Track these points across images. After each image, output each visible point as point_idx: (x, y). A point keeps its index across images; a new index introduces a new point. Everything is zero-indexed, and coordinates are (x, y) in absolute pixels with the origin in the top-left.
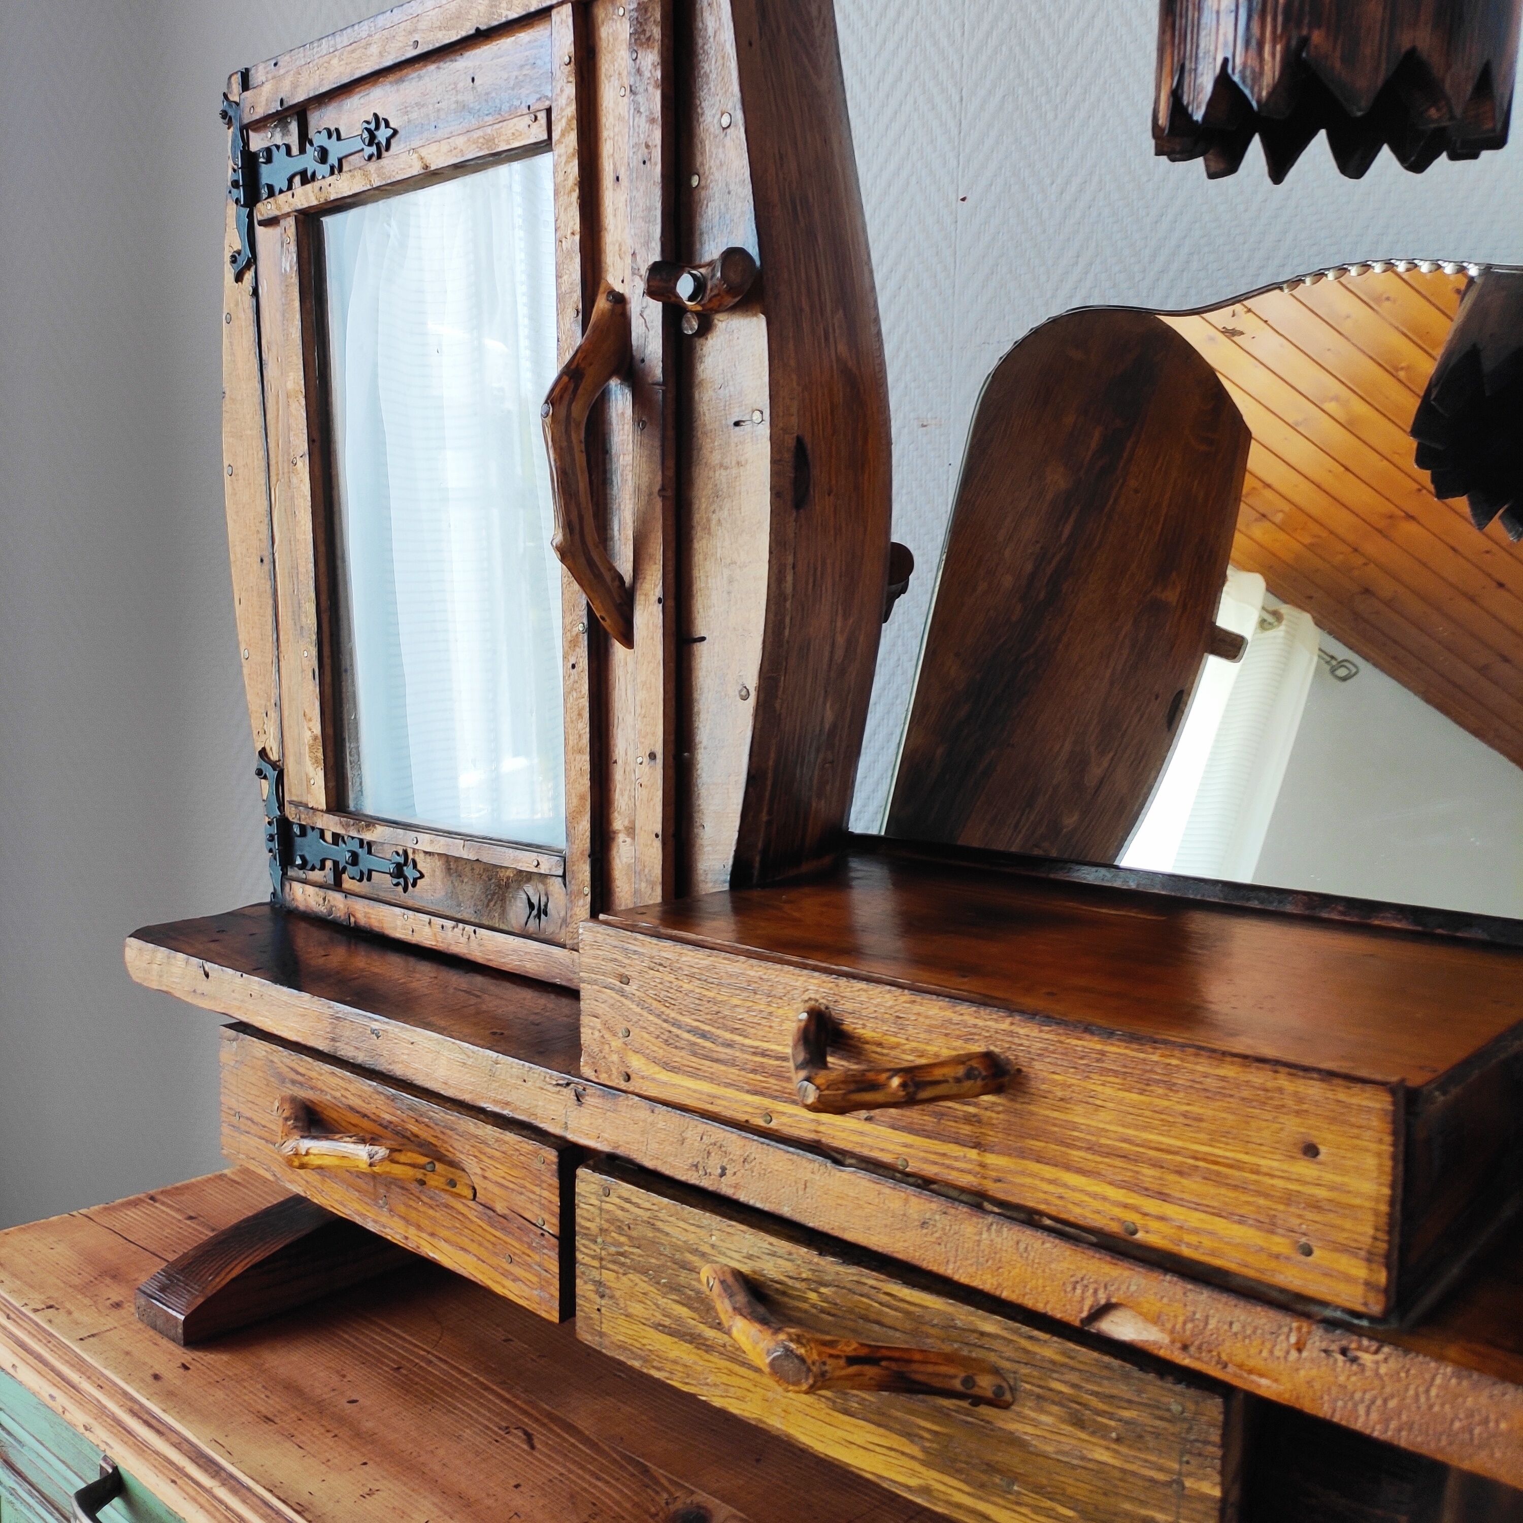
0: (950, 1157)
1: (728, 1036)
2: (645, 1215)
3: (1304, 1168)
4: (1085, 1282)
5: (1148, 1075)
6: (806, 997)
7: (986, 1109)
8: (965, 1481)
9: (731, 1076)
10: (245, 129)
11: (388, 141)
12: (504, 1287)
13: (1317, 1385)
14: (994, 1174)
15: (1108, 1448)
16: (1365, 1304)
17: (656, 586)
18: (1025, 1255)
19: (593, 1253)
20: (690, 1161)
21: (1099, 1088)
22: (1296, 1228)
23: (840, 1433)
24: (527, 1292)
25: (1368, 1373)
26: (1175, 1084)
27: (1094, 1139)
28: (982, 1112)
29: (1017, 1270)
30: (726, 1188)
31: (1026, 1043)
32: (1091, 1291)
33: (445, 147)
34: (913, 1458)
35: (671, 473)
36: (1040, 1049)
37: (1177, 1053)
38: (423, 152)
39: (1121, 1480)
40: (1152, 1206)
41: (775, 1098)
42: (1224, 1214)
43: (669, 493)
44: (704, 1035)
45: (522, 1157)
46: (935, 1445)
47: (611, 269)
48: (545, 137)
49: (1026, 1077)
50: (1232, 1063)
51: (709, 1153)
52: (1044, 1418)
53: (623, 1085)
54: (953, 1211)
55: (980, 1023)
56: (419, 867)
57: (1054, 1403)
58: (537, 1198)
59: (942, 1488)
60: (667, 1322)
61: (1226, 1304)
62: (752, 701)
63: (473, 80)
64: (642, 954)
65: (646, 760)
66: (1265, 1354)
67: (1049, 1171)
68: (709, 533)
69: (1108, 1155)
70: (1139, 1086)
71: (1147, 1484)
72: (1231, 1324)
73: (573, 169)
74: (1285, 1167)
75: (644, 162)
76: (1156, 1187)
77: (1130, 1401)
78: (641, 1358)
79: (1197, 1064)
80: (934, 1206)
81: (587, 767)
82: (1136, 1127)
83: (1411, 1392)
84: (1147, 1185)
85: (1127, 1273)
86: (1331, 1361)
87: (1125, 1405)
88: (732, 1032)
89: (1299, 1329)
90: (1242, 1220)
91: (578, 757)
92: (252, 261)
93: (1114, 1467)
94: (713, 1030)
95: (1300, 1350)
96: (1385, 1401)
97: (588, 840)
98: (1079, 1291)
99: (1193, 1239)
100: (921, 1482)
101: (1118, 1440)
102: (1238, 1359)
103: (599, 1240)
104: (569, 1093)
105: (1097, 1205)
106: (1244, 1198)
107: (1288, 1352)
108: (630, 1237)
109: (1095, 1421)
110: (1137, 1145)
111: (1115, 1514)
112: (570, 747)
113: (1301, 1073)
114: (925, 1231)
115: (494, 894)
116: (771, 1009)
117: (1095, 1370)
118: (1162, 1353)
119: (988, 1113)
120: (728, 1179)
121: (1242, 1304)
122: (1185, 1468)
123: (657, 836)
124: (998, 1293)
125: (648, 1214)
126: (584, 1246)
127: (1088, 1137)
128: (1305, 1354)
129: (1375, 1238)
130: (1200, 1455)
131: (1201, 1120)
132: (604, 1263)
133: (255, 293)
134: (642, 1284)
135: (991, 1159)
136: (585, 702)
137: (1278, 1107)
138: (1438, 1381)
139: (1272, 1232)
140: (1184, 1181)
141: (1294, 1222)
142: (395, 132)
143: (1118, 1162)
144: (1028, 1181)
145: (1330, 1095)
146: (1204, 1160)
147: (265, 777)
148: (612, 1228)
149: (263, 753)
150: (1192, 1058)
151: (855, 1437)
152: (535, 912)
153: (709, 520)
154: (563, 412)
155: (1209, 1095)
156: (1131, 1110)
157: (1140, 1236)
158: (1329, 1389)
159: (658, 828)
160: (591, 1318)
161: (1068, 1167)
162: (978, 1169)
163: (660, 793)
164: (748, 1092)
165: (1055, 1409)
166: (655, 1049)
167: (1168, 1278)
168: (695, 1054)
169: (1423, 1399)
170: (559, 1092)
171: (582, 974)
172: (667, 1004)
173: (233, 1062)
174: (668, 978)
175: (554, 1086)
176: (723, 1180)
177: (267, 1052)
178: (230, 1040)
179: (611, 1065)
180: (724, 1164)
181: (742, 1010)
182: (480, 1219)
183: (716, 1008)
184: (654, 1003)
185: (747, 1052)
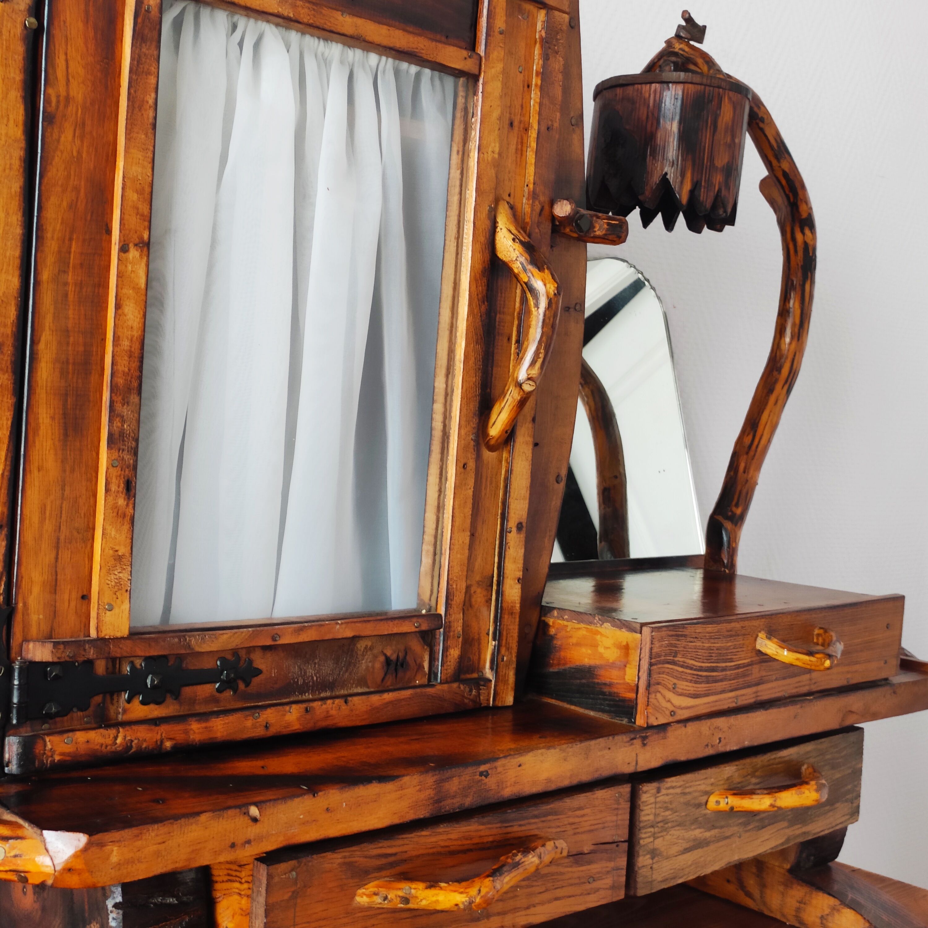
0: (801, 682)
1: (724, 665)
2: (680, 791)
3: (887, 634)
8: (800, 823)
12: (587, 902)
13: (889, 707)
14: (813, 681)
19: (650, 834)
20: (705, 744)
21: (845, 628)
25: (898, 695)
30: (721, 748)
34: (785, 828)
39: (841, 781)
40: (854, 668)
41: (742, 688)
42: (870, 660)
44: (714, 670)
45: (607, 802)
47: (501, 184)
51: (713, 734)
53: (671, 719)
56: (255, 665)
58: (615, 823)
59: (793, 833)
60: (688, 845)
61: (871, 693)
62: (562, 484)
64: (686, 635)
65: (514, 530)
66: (879, 704)
70: (855, 622)
71: (848, 777)
74: (883, 635)
76: (855, 660)
78: (673, 878)
80: (797, 708)
82: (853, 639)
83: (905, 695)
86: (891, 696)
88: (726, 662)
90: (874, 660)
94: (718, 664)
95: (885, 698)
96: (901, 702)
98: (839, 714)
100: (786, 837)
102: (873, 712)
104: (638, 741)
105: (841, 677)
106: (875, 652)
107: (883, 701)
108: (672, 809)
112: (456, 527)
114: (795, 721)
115: (350, 664)
116: (744, 642)
120: (723, 742)
122: (856, 761)
123: (519, 580)
125: (681, 788)
126: (644, 833)
130: (859, 754)
131: (867, 628)
132: (656, 835)
134: (677, 833)
138: (909, 688)
139: (879, 660)
141: (884, 653)
144: (823, 678)
148: (662, 810)
152: (392, 668)
159: (520, 575)
160: (646, 876)
163: (523, 550)
166: (689, 688)
168: (708, 682)
169: (907, 697)
170: (632, 744)
171: (653, 661)
172: (697, 660)
173: (290, 894)
174: (699, 644)
175: (628, 742)
176: (720, 745)
177: (345, 857)
178: (285, 874)
179: (665, 710)
180: (720, 736)
181: (732, 647)
182: (571, 866)
183: (720, 652)
184: (690, 662)
185: (732, 670)
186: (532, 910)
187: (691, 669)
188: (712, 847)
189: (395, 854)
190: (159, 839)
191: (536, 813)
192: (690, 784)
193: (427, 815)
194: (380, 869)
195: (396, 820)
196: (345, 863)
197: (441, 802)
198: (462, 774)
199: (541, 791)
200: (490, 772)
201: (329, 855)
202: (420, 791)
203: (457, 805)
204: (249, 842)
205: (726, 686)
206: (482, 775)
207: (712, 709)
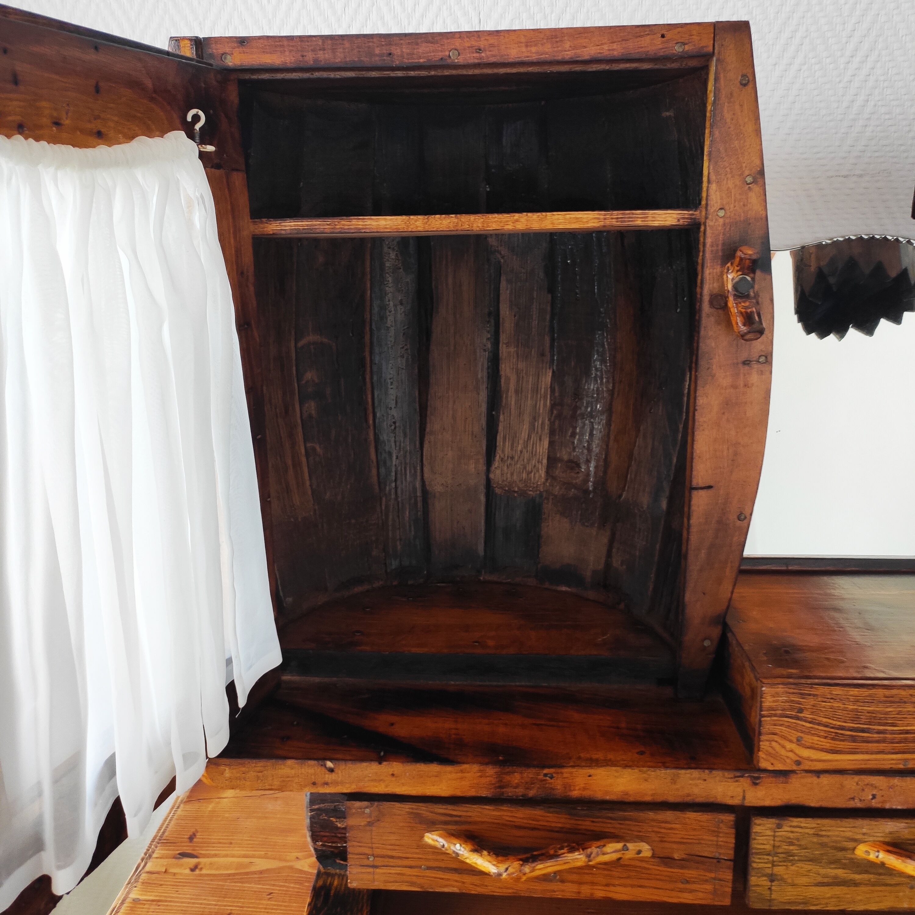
1: (881, 728)
2: (811, 832)
9: (881, 748)
12: (679, 898)
19: (766, 861)
20: (848, 796)
24: (701, 895)
30: (875, 804)
44: (863, 731)
45: (702, 823)
51: (863, 790)
53: (795, 768)
58: (715, 843)
60: (826, 880)
64: (817, 695)
78: (803, 903)
88: (884, 726)
94: (871, 727)
103: (772, 853)
104: (747, 780)
108: (800, 845)
120: (879, 798)
125: (815, 830)
126: (758, 859)
132: (775, 863)
134: (807, 866)
148: (784, 844)
160: (762, 894)
164: (893, 753)
166: (822, 743)
168: (854, 741)
170: (737, 781)
171: (762, 713)
172: (835, 719)
173: (365, 823)
174: (836, 705)
175: (731, 778)
176: (873, 801)
177: (412, 809)
178: (361, 809)
179: (785, 758)
180: (874, 793)
181: (893, 713)
182: (658, 866)
183: (874, 715)
184: (825, 720)
185: (894, 734)
186: (612, 888)
187: (826, 726)
188: (863, 888)
189: (460, 816)
190: (258, 769)
191: (610, 815)
192: (829, 828)
193: (490, 796)
194: (446, 823)
195: (458, 793)
196: (412, 813)
197: (503, 788)
198: (523, 772)
199: (616, 800)
200: (554, 775)
201: (397, 805)
202: (481, 777)
203: (520, 794)
204: (326, 784)
205: (885, 748)
206: (545, 775)
207: (863, 766)
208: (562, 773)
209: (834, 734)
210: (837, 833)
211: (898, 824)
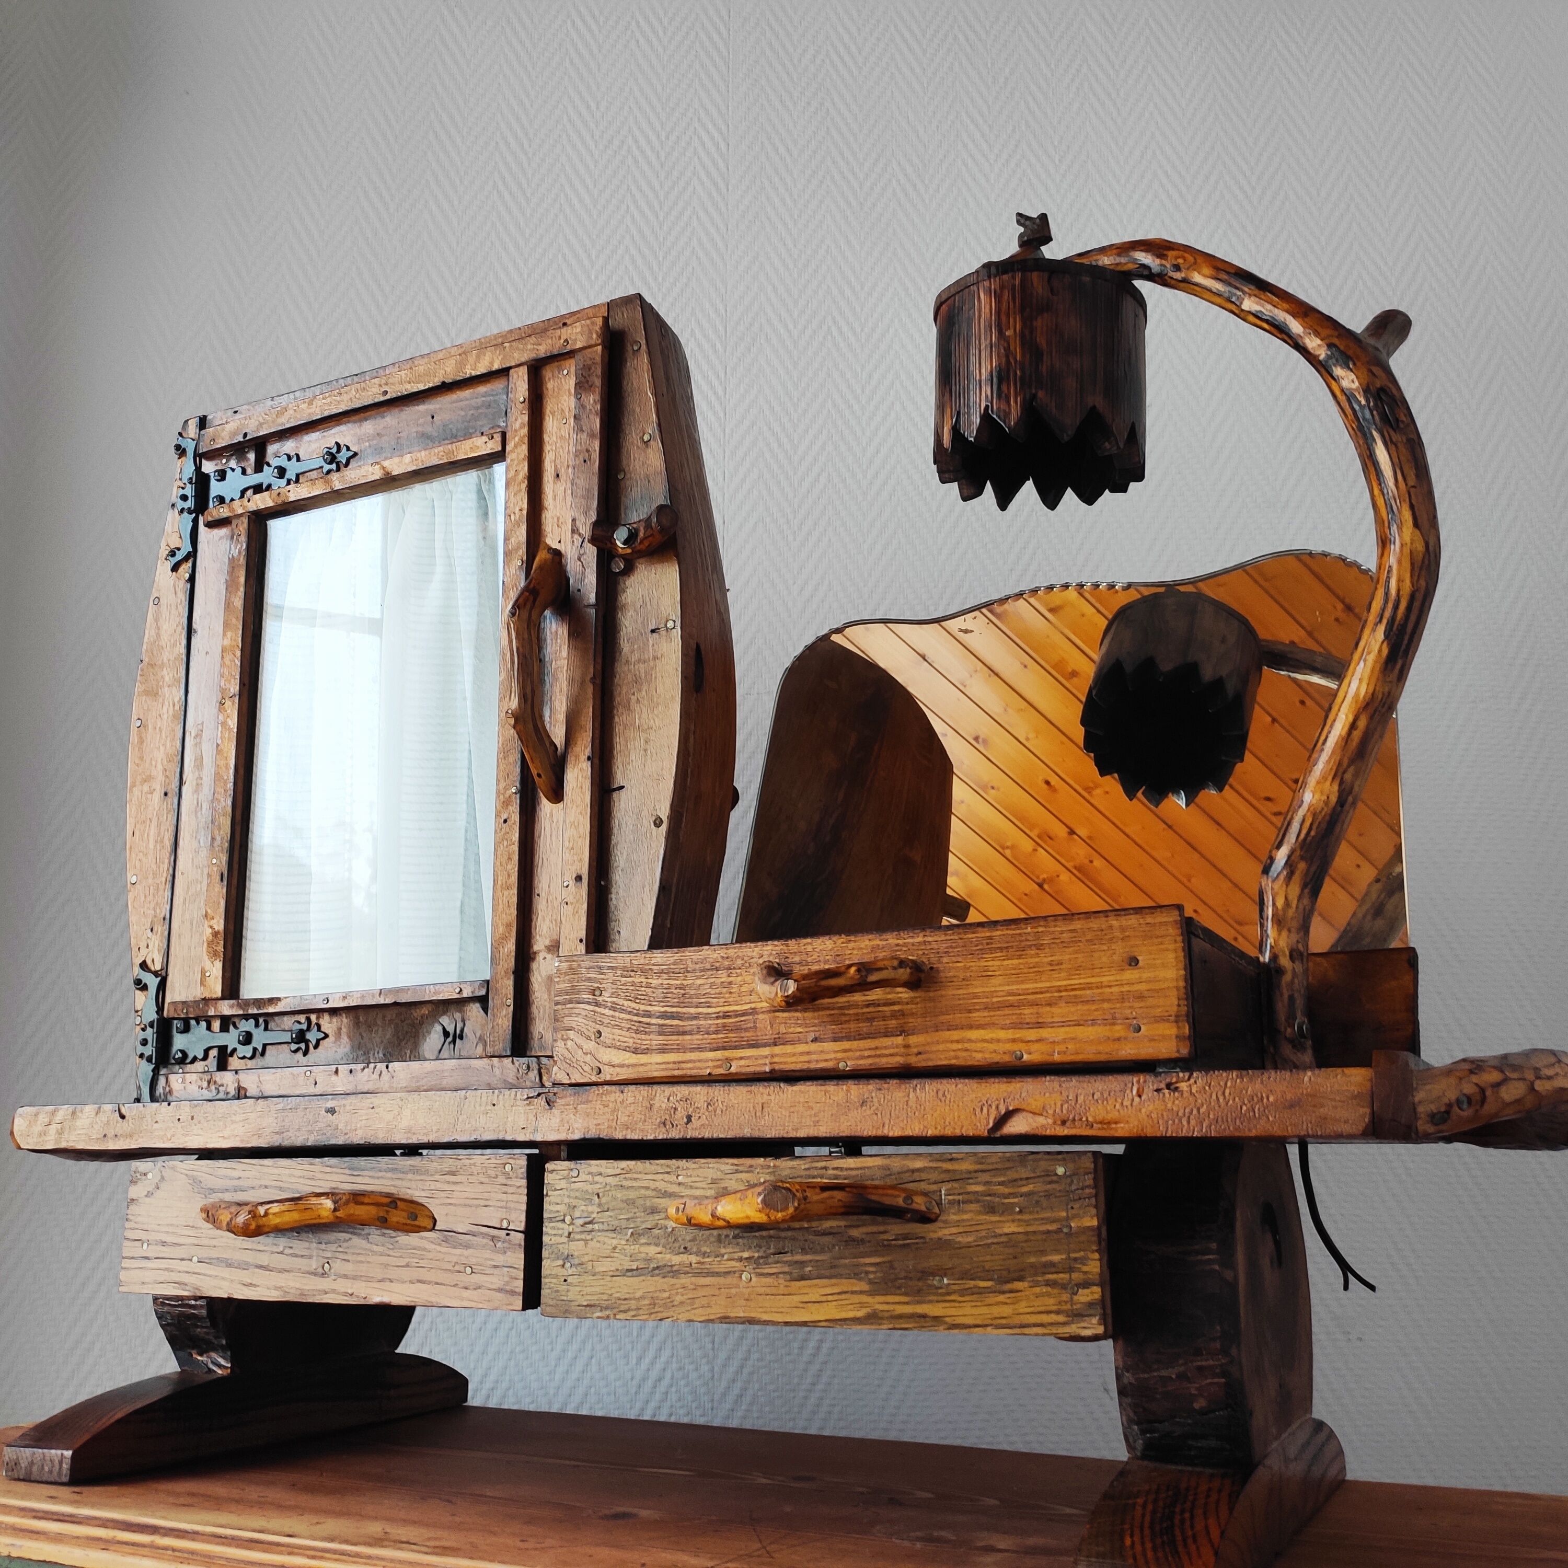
0: (881, 1048)
2: (614, 1181)
3: (1131, 975)
4: (989, 1102)
5: (1023, 944)
6: (761, 961)
7: (907, 1004)
8: (906, 1294)
9: (696, 1042)
10: (199, 456)
11: (348, 461)
12: (462, 1300)
13: (1154, 1116)
14: (915, 1050)
15: (1013, 1221)
16: (1178, 1051)
17: (586, 747)
18: (943, 1099)
20: (658, 1120)
21: (990, 963)
22: (1130, 1016)
23: (796, 1299)
24: (487, 1295)
25: (1185, 1095)
26: (1042, 945)
27: (987, 1000)
28: (905, 1007)
29: (938, 1112)
30: (691, 1132)
31: (936, 947)
32: (994, 1107)
33: (407, 458)
34: (861, 1292)
35: (599, 667)
36: (947, 948)
37: (1042, 923)
38: (386, 464)
39: (1026, 1241)
40: (1032, 1034)
41: (736, 1048)
42: (1082, 1023)
43: (598, 681)
44: (672, 1016)
45: (488, 1173)
46: (879, 1275)
47: (550, 535)
48: (500, 449)
49: (938, 971)
50: (1079, 919)
51: (675, 1109)
52: (965, 1217)
53: (594, 1079)
54: (886, 1086)
55: (900, 942)
56: (322, 1029)
57: (971, 1202)
58: (504, 1204)
59: (886, 1307)
60: (634, 1265)
61: (1089, 1082)
62: (664, 827)
63: (433, 417)
64: (616, 967)
65: (572, 883)
66: (1118, 1106)
67: (956, 1035)
68: (629, 709)
69: (999, 1008)
70: (1018, 953)
71: (1044, 1237)
72: (1093, 1095)
73: (524, 469)
74: (1118, 978)
75: (585, 461)
76: (1034, 1020)
77: (1027, 1179)
78: (608, 1308)
79: (1055, 926)
80: (870, 1087)
81: (515, 899)
82: (1018, 983)
83: (1214, 1097)
84: (1027, 1021)
85: (1018, 1085)
86: (1161, 1095)
87: (1024, 1182)
88: (697, 1007)
89: (1138, 1082)
90: (1094, 1022)
91: (506, 893)
92: (192, 555)
93: (1019, 1233)
94: (679, 1010)
95: (1140, 1096)
96: (1198, 1110)
97: (513, 960)
98: (985, 1110)
99: (1062, 1048)
100: (869, 1310)
101: (1021, 1212)
102: (1099, 1118)
103: (568, 1219)
104: (541, 1101)
105: (992, 1047)
106: (1094, 1007)
107: (1133, 1100)
108: (601, 1205)
109: (1003, 1204)
110: (1019, 995)
111: (1023, 1270)
112: (498, 887)
113: (1123, 913)
114: (864, 1108)
115: (407, 1032)
116: (731, 979)
117: (999, 1166)
118: (1048, 1132)
119: (909, 1006)
121: (1099, 1077)
122: (1071, 1212)
123: (581, 941)
124: (924, 1134)
125: (617, 1178)
126: (553, 1228)
127: (984, 1000)
128: (1143, 1098)
129: (1179, 1005)
130: (1080, 1199)
131: (1061, 964)
132: (572, 1236)
133: (192, 580)
135: (913, 1040)
136: (516, 848)
137: (1111, 939)
138: (1229, 1084)
139: (1114, 1024)
140: (1054, 1010)
141: (1128, 1011)
142: (355, 454)
143: (1007, 1011)
144: (941, 1047)
145: (1141, 921)
146: (1066, 990)
147: (144, 988)
148: (581, 1202)
149: (144, 966)
150: (1053, 923)
151: (810, 1295)
152: (450, 1039)
153: (629, 701)
154: (525, 615)
155: (1065, 945)
156: (1013, 972)
157: (1026, 1057)
158: (1162, 1115)
159: (583, 934)
160: (557, 1292)
161: (971, 1027)
162: (903, 1050)
163: (585, 906)
164: (711, 1050)
165: (973, 1206)
166: (626, 1039)
167: (1048, 1078)
168: (662, 1034)
169: (1221, 1100)
170: (530, 1104)
171: (556, 999)
172: (638, 1001)
173: (146, 1193)
174: (639, 979)
175: (523, 1101)
176: (688, 1127)
178: (144, 1173)
179: (583, 1065)
180: (690, 1113)
181: (705, 987)
182: (439, 1244)
183: (683, 992)
184: (626, 1003)
185: (710, 1019)
187: (630, 1013)
188: (683, 1281)
192: (636, 1176)
200: (336, 1109)
203: (301, 1140)
205: (699, 1042)
206: (328, 1111)
207: (676, 1073)
208: (344, 1106)
209: (637, 1024)
210: (646, 1184)
211: (723, 1167)
